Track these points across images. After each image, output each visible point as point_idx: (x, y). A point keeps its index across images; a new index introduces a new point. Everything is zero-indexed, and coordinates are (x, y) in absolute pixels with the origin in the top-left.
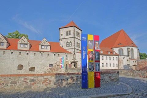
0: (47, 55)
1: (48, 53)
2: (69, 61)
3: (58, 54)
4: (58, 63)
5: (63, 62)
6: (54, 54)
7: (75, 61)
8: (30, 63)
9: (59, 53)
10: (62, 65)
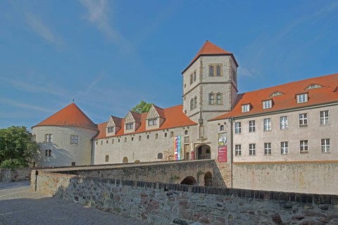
0: (155, 137)
1: (155, 132)
2: (191, 145)
3: (170, 130)
4: (170, 151)
5: (179, 148)
6: (164, 133)
7: (205, 142)
8: (135, 153)
9: (173, 130)
10: (177, 155)
